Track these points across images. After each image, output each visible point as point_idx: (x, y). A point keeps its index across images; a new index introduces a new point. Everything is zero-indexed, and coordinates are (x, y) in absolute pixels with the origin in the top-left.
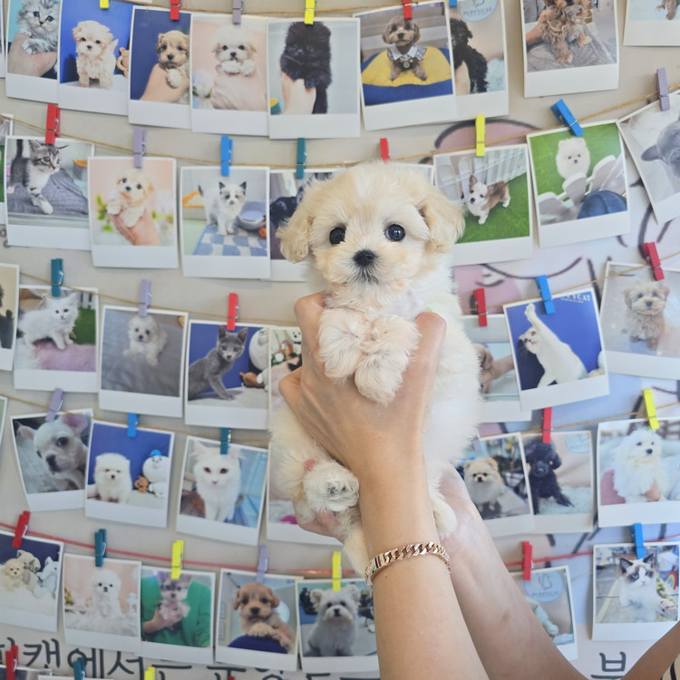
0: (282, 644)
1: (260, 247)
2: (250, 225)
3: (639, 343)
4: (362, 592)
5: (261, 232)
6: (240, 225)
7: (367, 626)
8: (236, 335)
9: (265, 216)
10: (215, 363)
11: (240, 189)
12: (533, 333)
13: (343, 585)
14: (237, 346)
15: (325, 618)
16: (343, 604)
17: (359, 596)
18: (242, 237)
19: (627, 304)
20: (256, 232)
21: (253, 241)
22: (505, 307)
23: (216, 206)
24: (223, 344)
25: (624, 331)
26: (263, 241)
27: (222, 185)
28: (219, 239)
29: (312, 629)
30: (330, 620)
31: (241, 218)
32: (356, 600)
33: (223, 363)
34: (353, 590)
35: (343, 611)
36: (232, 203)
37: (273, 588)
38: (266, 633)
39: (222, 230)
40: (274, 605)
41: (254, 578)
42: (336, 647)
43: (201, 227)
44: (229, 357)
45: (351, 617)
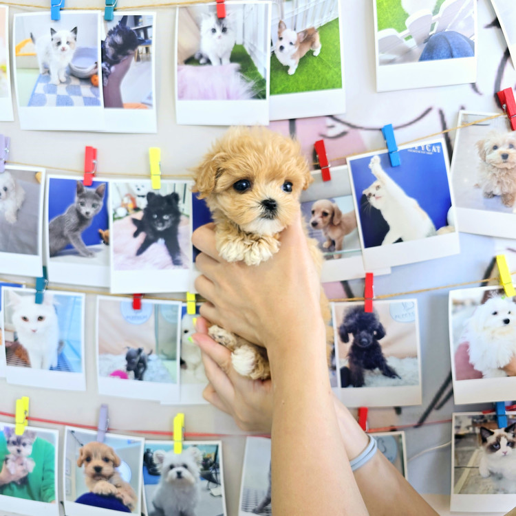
0: (125, 503)
1: (93, 96)
2: (82, 73)
3: (494, 200)
4: (204, 455)
5: (93, 80)
6: (72, 74)
7: (209, 489)
8: (93, 190)
9: (96, 63)
10: (74, 219)
11: (72, 35)
12: (378, 187)
13: (184, 448)
14: (95, 202)
15: (167, 480)
16: (185, 466)
17: (201, 459)
18: (75, 86)
19: (481, 156)
20: (88, 79)
21: (86, 90)
22: (349, 159)
23: (48, 53)
24: (82, 200)
25: (478, 186)
26: (95, 89)
27: (53, 31)
28: (52, 89)
29: (156, 489)
30: (172, 482)
31: (73, 66)
32: (198, 463)
33: (82, 219)
34: (195, 453)
35: (185, 473)
36: (63, 49)
37: (115, 448)
38: (109, 492)
39: (54, 79)
40: (115, 465)
41: (96, 437)
42: (179, 509)
43: (33, 76)
44: (87, 213)
45: (193, 480)
